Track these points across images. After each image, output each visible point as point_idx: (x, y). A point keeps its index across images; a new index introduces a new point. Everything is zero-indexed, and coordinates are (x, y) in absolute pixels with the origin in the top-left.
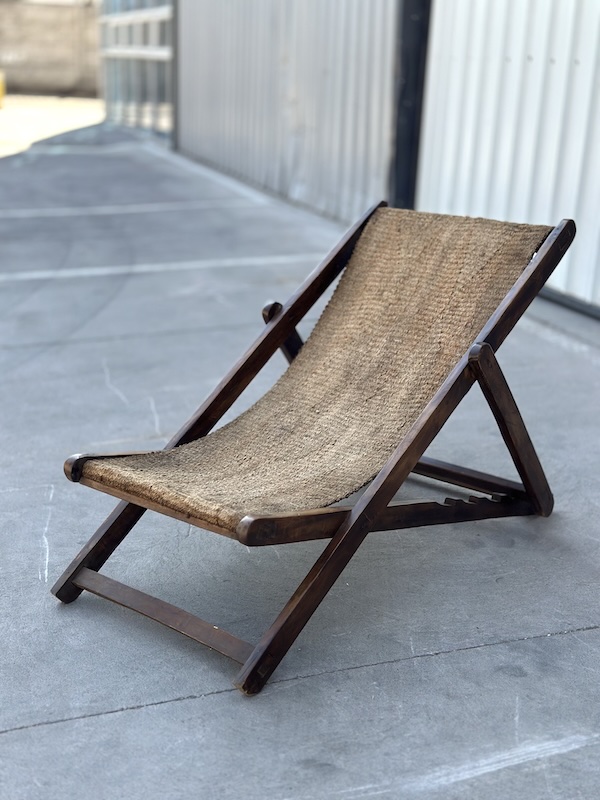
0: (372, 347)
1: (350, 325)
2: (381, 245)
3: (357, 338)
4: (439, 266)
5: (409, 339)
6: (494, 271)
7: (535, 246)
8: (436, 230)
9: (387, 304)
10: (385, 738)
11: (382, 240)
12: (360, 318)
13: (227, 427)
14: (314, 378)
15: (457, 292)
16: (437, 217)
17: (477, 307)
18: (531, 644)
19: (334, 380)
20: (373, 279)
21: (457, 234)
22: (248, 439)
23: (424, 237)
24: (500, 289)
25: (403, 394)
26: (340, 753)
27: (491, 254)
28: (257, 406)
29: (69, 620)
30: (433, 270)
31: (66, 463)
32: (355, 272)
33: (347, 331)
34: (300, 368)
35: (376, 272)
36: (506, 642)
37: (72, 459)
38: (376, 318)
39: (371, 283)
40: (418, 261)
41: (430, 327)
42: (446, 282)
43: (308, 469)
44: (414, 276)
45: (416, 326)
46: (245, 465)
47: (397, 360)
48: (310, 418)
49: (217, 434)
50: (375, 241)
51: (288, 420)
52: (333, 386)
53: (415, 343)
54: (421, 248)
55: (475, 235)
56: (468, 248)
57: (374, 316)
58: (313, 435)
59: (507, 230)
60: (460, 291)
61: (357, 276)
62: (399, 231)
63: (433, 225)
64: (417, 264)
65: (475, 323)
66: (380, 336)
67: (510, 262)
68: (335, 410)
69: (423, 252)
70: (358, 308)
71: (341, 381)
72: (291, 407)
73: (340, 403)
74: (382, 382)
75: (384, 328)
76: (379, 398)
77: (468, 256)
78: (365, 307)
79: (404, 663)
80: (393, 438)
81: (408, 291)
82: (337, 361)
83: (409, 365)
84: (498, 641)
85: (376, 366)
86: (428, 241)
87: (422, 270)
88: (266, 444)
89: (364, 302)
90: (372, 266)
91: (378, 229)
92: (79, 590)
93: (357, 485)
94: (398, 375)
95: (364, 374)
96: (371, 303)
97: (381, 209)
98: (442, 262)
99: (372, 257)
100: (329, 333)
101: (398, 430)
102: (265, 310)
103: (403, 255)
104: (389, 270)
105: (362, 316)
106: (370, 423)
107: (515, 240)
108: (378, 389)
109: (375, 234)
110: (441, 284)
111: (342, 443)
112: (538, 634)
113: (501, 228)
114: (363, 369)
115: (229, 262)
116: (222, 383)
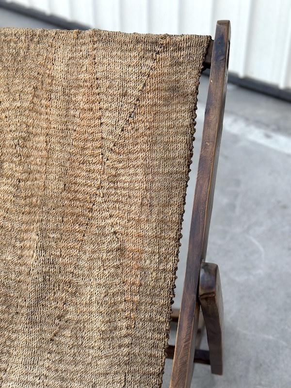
0: (22, 249)
4: (67, 116)
6: (149, 117)
23: (27, 73)
40: (33, 110)
47: (65, 266)
55: (101, 63)
56: (98, 86)
57: (4, 201)
60: (112, 151)
64: (33, 115)
83: (86, 272)
85: (40, 279)
86: (35, 78)
95: (30, 295)
110: (81, 143)
113: (135, 48)
114: (24, 287)
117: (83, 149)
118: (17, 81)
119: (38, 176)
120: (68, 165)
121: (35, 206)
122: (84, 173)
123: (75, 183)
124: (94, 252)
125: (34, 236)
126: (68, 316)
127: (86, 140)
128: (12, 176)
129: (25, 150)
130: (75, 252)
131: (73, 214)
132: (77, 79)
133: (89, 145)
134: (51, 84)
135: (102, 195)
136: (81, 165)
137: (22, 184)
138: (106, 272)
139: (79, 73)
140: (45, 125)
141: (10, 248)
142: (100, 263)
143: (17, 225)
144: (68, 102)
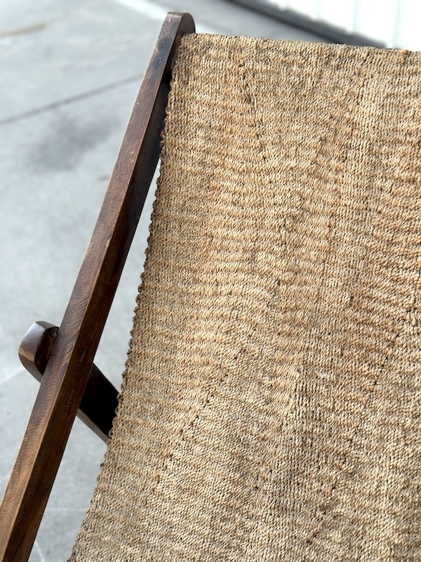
0: (272, 389)
4: (369, 188)
5: (353, 374)
11: (215, 123)
12: (223, 316)
19: (216, 480)
20: (222, 221)
23: (313, 115)
25: (388, 528)
33: (203, 348)
40: (315, 174)
45: (356, 338)
52: (220, 497)
57: (253, 312)
61: (181, 208)
64: (314, 182)
82: (206, 427)
83: (374, 442)
86: (326, 124)
89: (220, 277)
91: (198, 96)
94: (358, 471)
95: (278, 464)
96: (236, 281)
97: (188, 38)
100: (164, 348)
103: (274, 162)
104: (252, 199)
114: (270, 449)
117: (390, 243)
118: (295, 127)
119: (309, 278)
120: (361, 266)
121: (299, 325)
122: (387, 283)
123: (370, 298)
124: (390, 412)
125: (293, 372)
126: (338, 510)
127: (397, 230)
128: (268, 274)
129: (294, 236)
130: (358, 408)
131: (360, 347)
132: (395, 130)
133: (401, 238)
134: (350, 136)
135: (414, 322)
136: (383, 270)
137: (283, 288)
138: (409, 450)
139: (399, 119)
140: (331, 200)
141: (253, 386)
142: (399, 433)
143: (267, 351)
144: (374, 166)
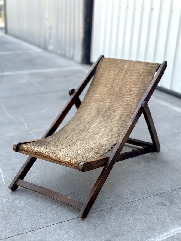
0: (105, 102)
1: (97, 96)
2: (104, 69)
3: (100, 99)
4: (125, 76)
5: (117, 100)
6: (143, 77)
7: (156, 70)
8: (122, 65)
9: (108, 89)
10: (130, 230)
11: (105, 68)
12: (100, 93)
13: (61, 130)
14: (87, 113)
15: (131, 84)
16: (122, 60)
17: (139, 89)
18: (165, 195)
19: (94, 113)
20: (103, 80)
21: (129, 66)
22: (69, 134)
23: (118, 67)
24: (145, 83)
25: (118, 117)
26: (117, 237)
27: (141, 72)
28: (69, 122)
29: (16, 197)
30: (123, 77)
31: (13, 146)
32: (96, 78)
33: (96, 97)
34: (82, 110)
35: (104, 78)
36: (157, 195)
37: (15, 144)
38: (105, 93)
39: (102, 82)
40: (117, 74)
41: (124, 96)
42: (127, 81)
43: (92, 143)
44: (117, 80)
45: (119, 95)
46: (70, 143)
47: (114, 106)
48: (88, 126)
49: (59, 132)
50: (102, 68)
51: (81, 127)
52: (94, 115)
53: (119, 101)
54: (118, 70)
55: (135, 66)
56: (133, 71)
57: (105, 92)
58: (90, 132)
59: (146, 64)
60: (132, 84)
61: (97, 79)
62: (110, 65)
63: (121, 63)
64: (117, 75)
65: (138, 94)
66: (107, 99)
67: (148, 75)
68: (96, 123)
69: (119, 72)
70: (99, 90)
71: (96, 114)
72: (81, 122)
73: (97, 121)
74: (110, 114)
75: (108, 96)
76: (110, 119)
77: (134, 73)
78: (101, 89)
79: (128, 204)
80: (117, 132)
81: (115, 84)
82: (94, 107)
83: (118, 108)
84: (155, 195)
85: (107, 108)
86: (120, 68)
87: (119, 77)
88: (75, 135)
89: (101, 88)
90: (102, 76)
91: (103, 64)
92: (17, 186)
93: (109, 148)
94: (115, 111)
95: (104, 111)
96: (103, 88)
97: (103, 58)
98: (125, 75)
99: (102, 73)
100: (90, 98)
101: (119, 129)
102: (70, 91)
103: (112, 73)
104: (108, 77)
105: (101, 92)
106: (109, 127)
107: (149, 68)
108: (109, 116)
109: (102, 66)
110: (126, 82)
111: (100, 134)
112: (166, 191)
113: (144, 64)
114: (103, 110)
115: (35, 71)
116: (58, 116)
121: (111, 94)
122: (125, 88)
123: (122, 90)
134: (123, 69)
135: (127, 93)
138: (123, 108)
